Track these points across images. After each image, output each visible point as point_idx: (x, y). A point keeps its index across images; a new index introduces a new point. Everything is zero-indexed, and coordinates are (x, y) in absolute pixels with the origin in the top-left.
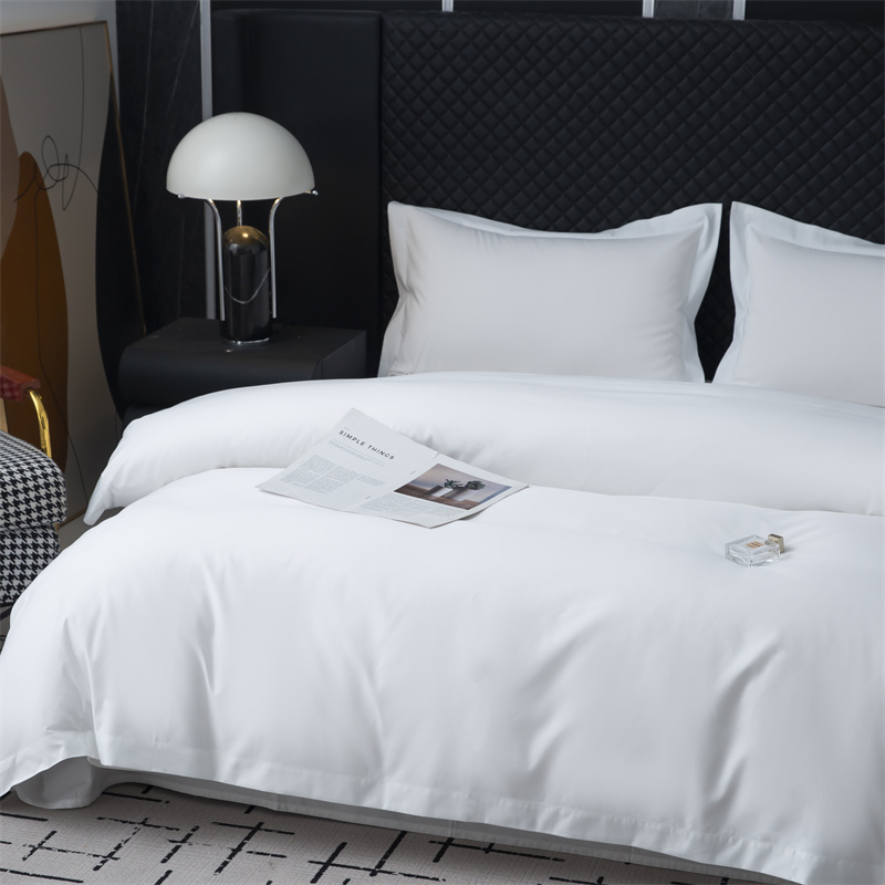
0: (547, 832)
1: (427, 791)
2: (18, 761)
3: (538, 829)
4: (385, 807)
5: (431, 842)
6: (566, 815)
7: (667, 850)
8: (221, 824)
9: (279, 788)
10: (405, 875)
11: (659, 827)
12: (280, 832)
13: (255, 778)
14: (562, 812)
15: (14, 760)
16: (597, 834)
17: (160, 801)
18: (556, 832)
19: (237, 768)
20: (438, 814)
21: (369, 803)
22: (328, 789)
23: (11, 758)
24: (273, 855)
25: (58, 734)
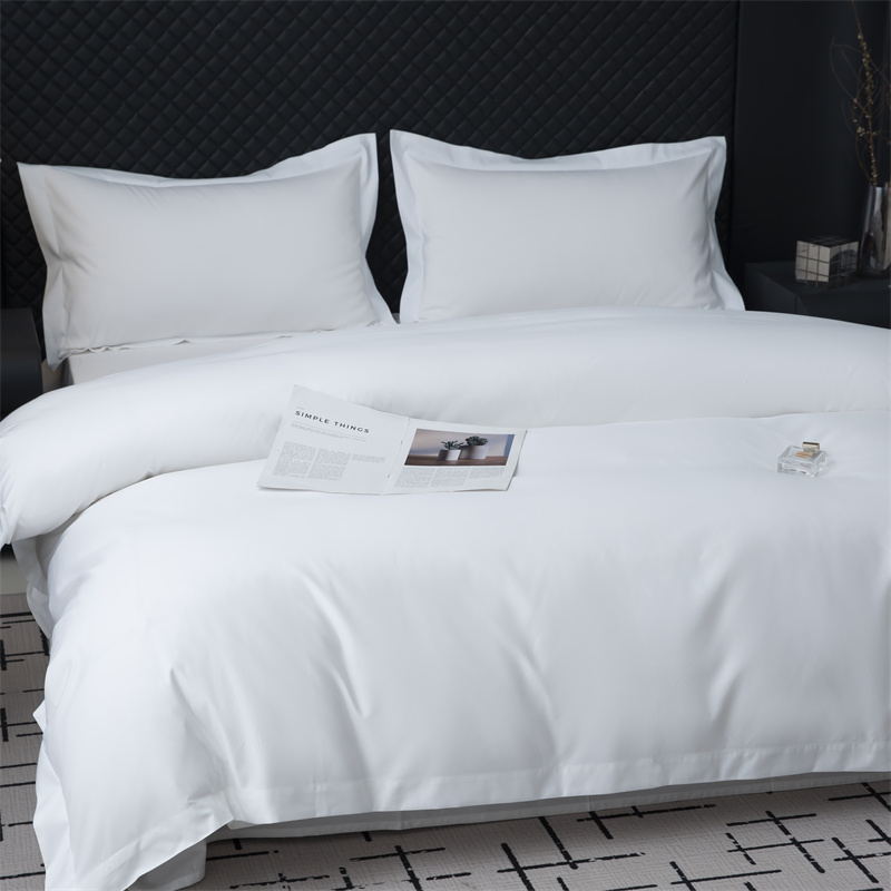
0: (732, 779)
1: (611, 767)
2: (142, 846)
3: (722, 778)
4: (565, 794)
5: (579, 820)
6: (751, 757)
7: (849, 767)
8: (361, 859)
9: (454, 802)
10: (604, 859)
11: (841, 746)
12: (429, 851)
13: (425, 797)
14: (746, 754)
15: (138, 846)
16: (782, 768)
17: (266, 853)
18: (740, 777)
19: (400, 792)
20: (626, 787)
21: (548, 794)
22: (507, 789)
23: (133, 844)
24: (456, 875)
25: (201, 802)
